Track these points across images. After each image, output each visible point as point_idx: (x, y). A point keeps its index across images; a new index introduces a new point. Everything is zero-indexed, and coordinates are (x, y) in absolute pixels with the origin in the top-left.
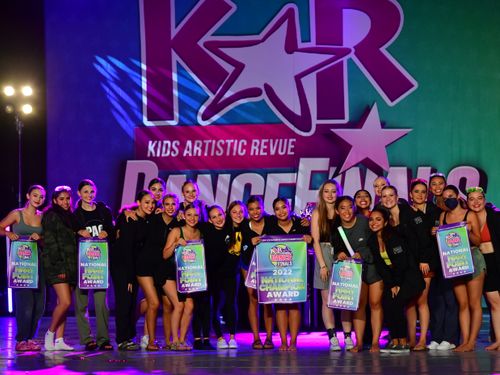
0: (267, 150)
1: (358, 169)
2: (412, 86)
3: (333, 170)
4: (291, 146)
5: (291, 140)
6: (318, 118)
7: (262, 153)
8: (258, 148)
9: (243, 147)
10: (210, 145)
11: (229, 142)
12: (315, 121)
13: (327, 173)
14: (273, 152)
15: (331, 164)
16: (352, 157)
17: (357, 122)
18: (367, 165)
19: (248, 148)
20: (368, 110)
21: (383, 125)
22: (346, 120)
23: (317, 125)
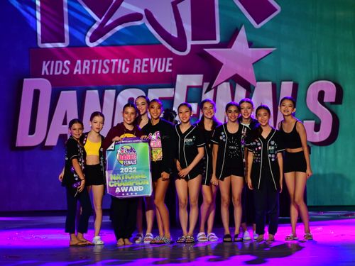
0: (148, 68)
1: (228, 83)
2: (276, 10)
3: (206, 85)
4: (169, 65)
5: (169, 59)
6: (193, 39)
7: (143, 71)
8: (139, 66)
9: (127, 65)
10: (97, 64)
11: (114, 61)
12: (190, 43)
13: (201, 88)
14: (153, 70)
15: (204, 80)
16: (223, 74)
17: (227, 43)
18: (236, 80)
19: (131, 66)
20: (236, 32)
21: (251, 45)
22: (218, 41)
23: (192, 46)
